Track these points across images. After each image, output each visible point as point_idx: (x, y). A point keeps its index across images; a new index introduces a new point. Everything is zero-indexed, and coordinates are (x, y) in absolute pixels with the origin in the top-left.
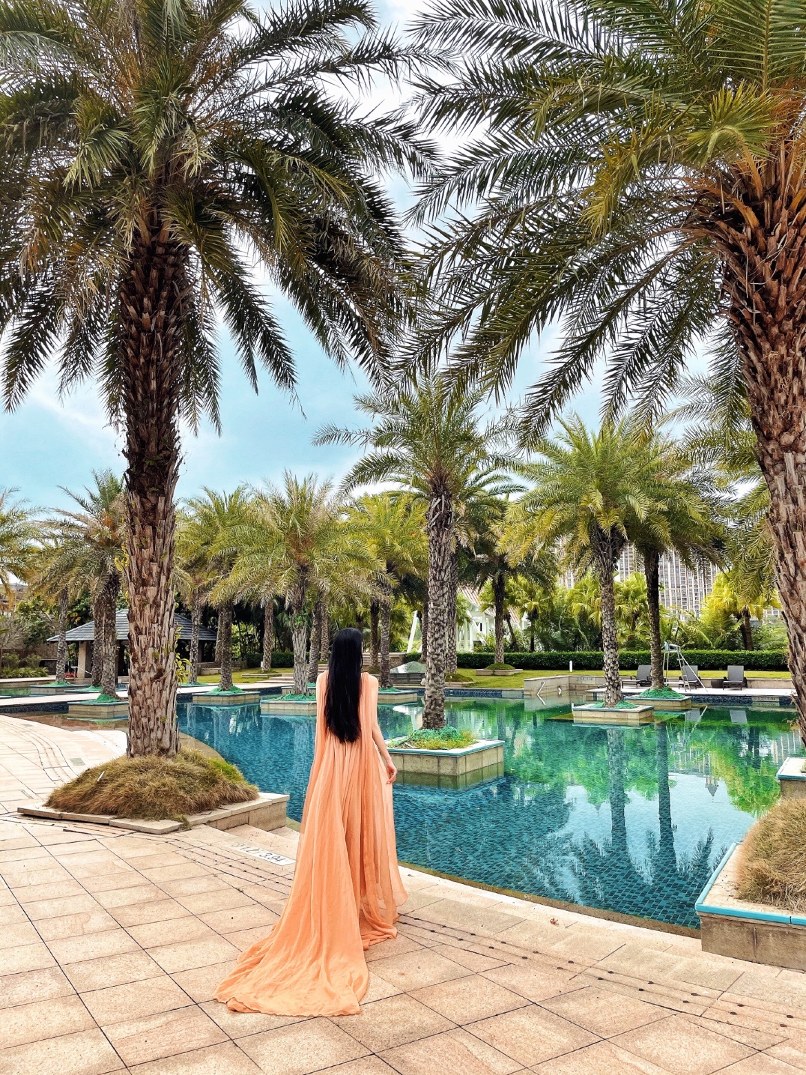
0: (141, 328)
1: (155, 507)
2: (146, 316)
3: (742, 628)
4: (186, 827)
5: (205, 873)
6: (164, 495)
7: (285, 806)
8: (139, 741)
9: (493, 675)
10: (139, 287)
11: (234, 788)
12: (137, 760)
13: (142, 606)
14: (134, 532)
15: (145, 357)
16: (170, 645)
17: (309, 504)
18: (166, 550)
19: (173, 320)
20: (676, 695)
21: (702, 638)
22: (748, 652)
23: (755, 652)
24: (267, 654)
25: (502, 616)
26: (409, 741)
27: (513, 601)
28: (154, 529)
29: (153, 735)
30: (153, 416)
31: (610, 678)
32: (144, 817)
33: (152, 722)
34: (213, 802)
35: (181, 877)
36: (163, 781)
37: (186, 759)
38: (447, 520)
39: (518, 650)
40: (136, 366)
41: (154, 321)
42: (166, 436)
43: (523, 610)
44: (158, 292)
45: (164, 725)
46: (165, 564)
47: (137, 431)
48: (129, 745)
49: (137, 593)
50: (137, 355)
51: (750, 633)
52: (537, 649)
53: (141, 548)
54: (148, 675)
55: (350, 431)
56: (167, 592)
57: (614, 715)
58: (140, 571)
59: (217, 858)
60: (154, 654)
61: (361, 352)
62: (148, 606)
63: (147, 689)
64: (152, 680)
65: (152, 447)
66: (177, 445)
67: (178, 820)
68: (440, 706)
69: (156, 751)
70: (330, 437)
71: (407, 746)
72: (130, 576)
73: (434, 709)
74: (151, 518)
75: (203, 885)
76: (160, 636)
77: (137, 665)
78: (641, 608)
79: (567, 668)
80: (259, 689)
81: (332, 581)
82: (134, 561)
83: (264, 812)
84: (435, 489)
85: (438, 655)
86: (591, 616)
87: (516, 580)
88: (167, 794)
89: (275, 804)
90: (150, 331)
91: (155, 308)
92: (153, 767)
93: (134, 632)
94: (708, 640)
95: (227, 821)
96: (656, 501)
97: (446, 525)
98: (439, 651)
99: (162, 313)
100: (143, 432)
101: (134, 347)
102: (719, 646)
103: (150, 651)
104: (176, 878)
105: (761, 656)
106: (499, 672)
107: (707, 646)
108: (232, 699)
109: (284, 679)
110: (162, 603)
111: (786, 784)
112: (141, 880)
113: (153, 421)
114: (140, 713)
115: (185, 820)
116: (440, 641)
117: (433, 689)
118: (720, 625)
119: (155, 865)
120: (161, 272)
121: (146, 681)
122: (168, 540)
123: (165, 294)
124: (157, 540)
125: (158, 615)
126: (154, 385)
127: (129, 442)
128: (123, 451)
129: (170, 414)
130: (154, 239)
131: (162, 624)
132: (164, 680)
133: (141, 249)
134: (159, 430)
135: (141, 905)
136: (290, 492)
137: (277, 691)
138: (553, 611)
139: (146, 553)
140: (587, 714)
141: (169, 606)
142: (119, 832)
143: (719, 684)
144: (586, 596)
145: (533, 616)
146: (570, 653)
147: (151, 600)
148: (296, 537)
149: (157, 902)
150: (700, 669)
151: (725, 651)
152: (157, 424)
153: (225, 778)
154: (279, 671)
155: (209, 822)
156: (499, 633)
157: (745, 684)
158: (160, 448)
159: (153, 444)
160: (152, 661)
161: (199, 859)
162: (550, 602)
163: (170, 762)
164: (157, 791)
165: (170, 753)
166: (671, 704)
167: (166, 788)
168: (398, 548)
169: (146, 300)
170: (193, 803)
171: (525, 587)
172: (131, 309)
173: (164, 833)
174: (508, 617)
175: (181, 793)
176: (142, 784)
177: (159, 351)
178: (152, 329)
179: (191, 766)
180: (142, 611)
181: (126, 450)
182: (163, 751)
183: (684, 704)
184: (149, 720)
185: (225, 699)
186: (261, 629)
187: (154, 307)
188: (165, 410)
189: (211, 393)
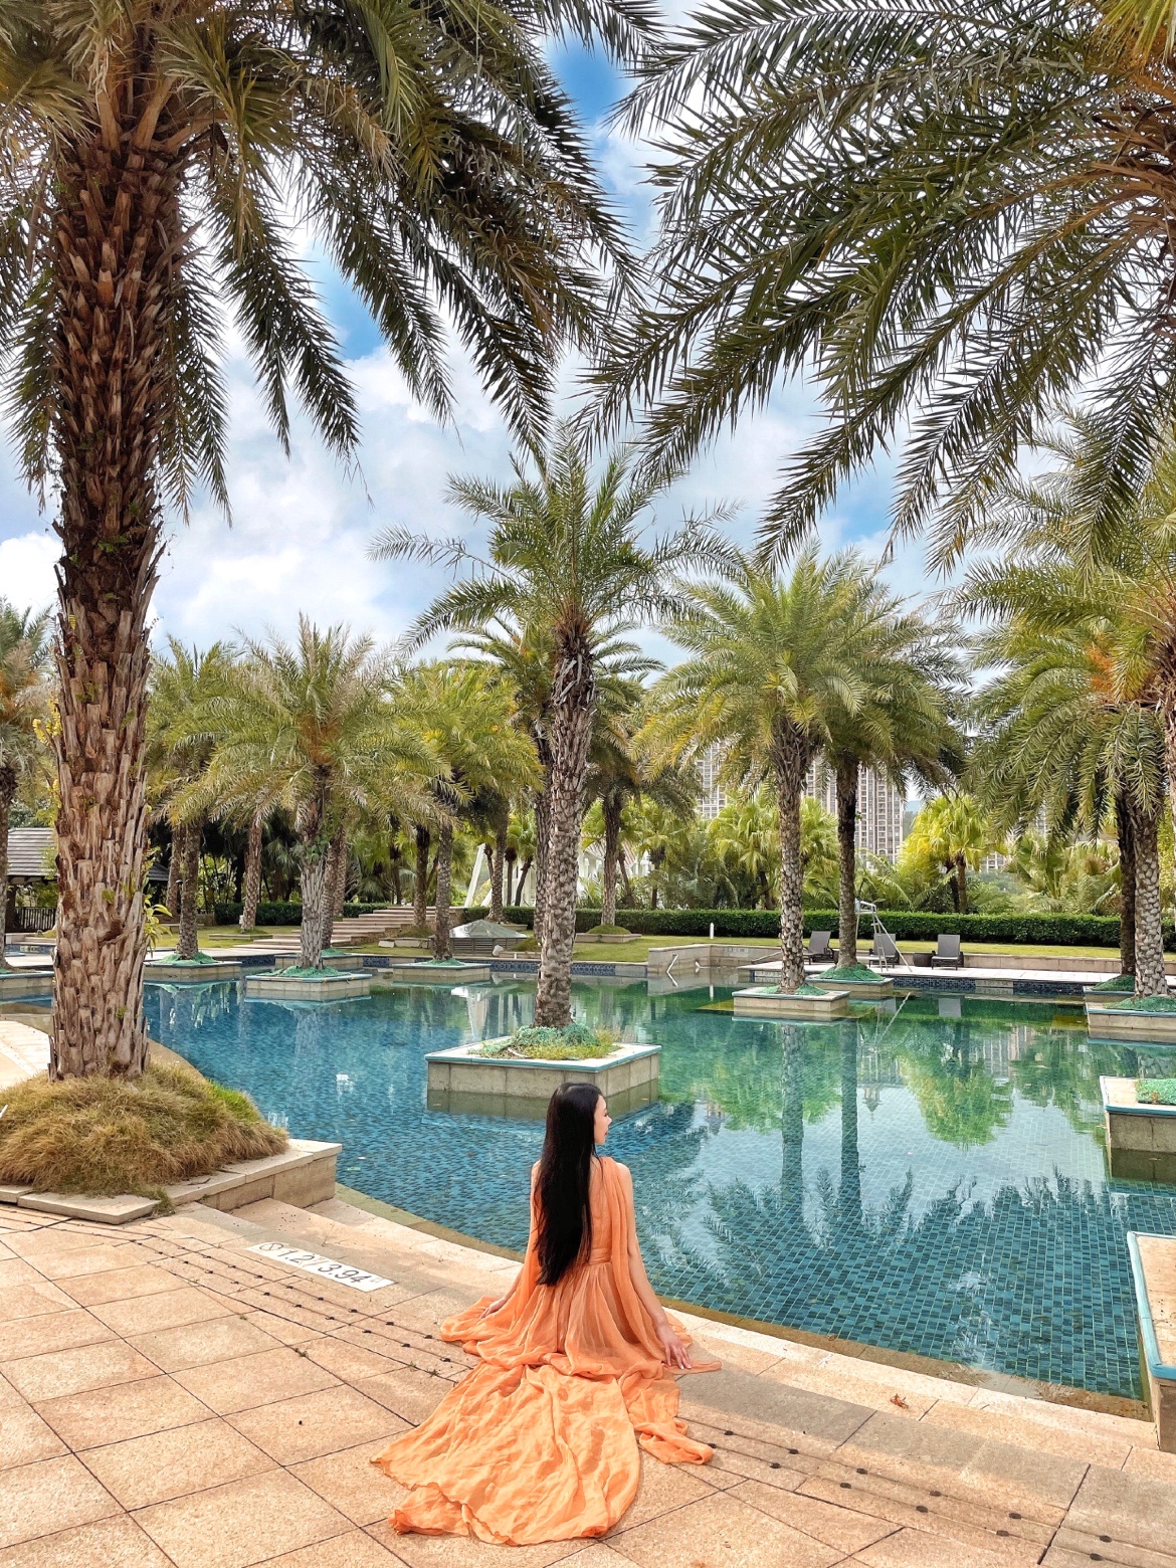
0: (94, 299)
1: (113, 628)
2: (105, 277)
3: (953, 882)
4: (165, 1208)
5: (218, 1311)
6: (130, 609)
7: (333, 1162)
8: (74, 1051)
9: (599, 942)
10: (94, 223)
11: (248, 1134)
12: (70, 1085)
13: (87, 805)
14: (72, 673)
15: (101, 353)
16: (136, 880)
17: (335, 669)
18: (133, 708)
19: (154, 292)
20: (874, 976)
21: (897, 894)
22: (961, 916)
23: (971, 916)
24: (249, 903)
25: (614, 855)
26: (513, 1046)
27: (630, 833)
28: (111, 668)
29: (100, 1040)
30: (113, 463)
31: (790, 950)
32: (84, 1190)
33: (99, 1017)
34: (212, 1161)
35: (175, 1320)
36: (120, 1123)
37: (160, 1082)
38: (585, 694)
39: (633, 907)
40: (83, 369)
41: (120, 288)
42: (137, 501)
43: (643, 848)
44: (131, 233)
45: (121, 1021)
46: (130, 734)
47: (83, 486)
48: (55, 1058)
49: (75, 782)
50: (86, 349)
51: (963, 889)
52: (660, 905)
53: (86, 701)
54: (93, 933)
55: (432, 540)
56: (132, 784)
57: (794, 1005)
58: (81, 744)
59: (238, 1275)
60: (105, 895)
61: (494, 378)
62: (96, 808)
63: (91, 957)
64: (100, 943)
65: (111, 521)
66: (156, 521)
67: (151, 1197)
68: (564, 990)
69: (106, 1068)
70: (398, 548)
71: (511, 1055)
72: (64, 753)
73: (555, 996)
74: (105, 649)
75: (221, 1341)
76: (117, 863)
77: (72, 915)
78: (813, 849)
79: (707, 934)
80: (239, 958)
81: (369, 791)
82: (71, 725)
83: (299, 1175)
84: (567, 644)
85: (565, 910)
86: (743, 858)
87: (638, 801)
88: (128, 1149)
89: (317, 1160)
90: (112, 306)
91: (122, 266)
92: (101, 1098)
93: (68, 854)
94: (906, 898)
95: (236, 1195)
96: (874, 687)
97: (583, 703)
98: (564, 904)
99: (136, 275)
100: (95, 492)
101: (81, 333)
102: (921, 907)
103: (99, 887)
104: (166, 1323)
105: (980, 922)
106: (607, 937)
107: (904, 906)
108: (197, 972)
109: (279, 942)
110: (123, 803)
111: (1119, 1120)
112: (97, 1331)
113: (114, 472)
114: (76, 1000)
115: (162, 1196)
116: (567, 888)
117: (553, 964)
118: (923, 877)
119: (119, 1294)
120: (137, 199)
121: (89, 943)
122: (135, 691)
123: (141, 241)
124: (115, 689)
125: (115, 825)
126: (117, 405)
127: (66, 508)
128: (55, 524)
129: (144, 464)
130: (126, 137)
131: (122, 840)
132: (124, 941)
133: (99, 153)
134: (124, 491)
135: (101, 1391)
136: (305, 650)
137: (267, 961)
138: (687, 849)
139: (96, 712)
140: (752, 1002)
141: (134, 810)
142: (39, 1219)
143: (927, 960)
144: (738, 829)
145: (657, 857)
146: (711, 911)
147: (102, 798)
148: (313, 721)
149: (136, 1383)
150: (898, 938)
151: (930, 914)
152: (120, 475)
153: (231, 1116)
154: (267, 930)
155: (206, 1197)
156: (609, 879)
157: (961, 962)
158: (127, 521)
159: (113, 513)
160: (102, 908)
161: (204, 1279)
162: (682, 836)
163: (132, 1089)
164: (109, 1143)
165: (131, 1072)
166: (866, 989)
167: (127, 1138)
168: (472, 747)
169: (106, 248)
170: (176, 1164)
171: (648, 813)
172: (78, 263)
173: (123, 1221)
174: (622, 858)
175: (155, 1145)
176: (81, 1129)
177: (127, 344)
178: (117, 301)
179: (169, 1096)
180: (84, 817)
181: (60, 521)
182: (118, 1069)
183: (885, 989)
184: (93, 1013)
185: (186, 972)
186: (240, 867)
187: (121, 264)
188: (137, 454)
189: (212, 449)
